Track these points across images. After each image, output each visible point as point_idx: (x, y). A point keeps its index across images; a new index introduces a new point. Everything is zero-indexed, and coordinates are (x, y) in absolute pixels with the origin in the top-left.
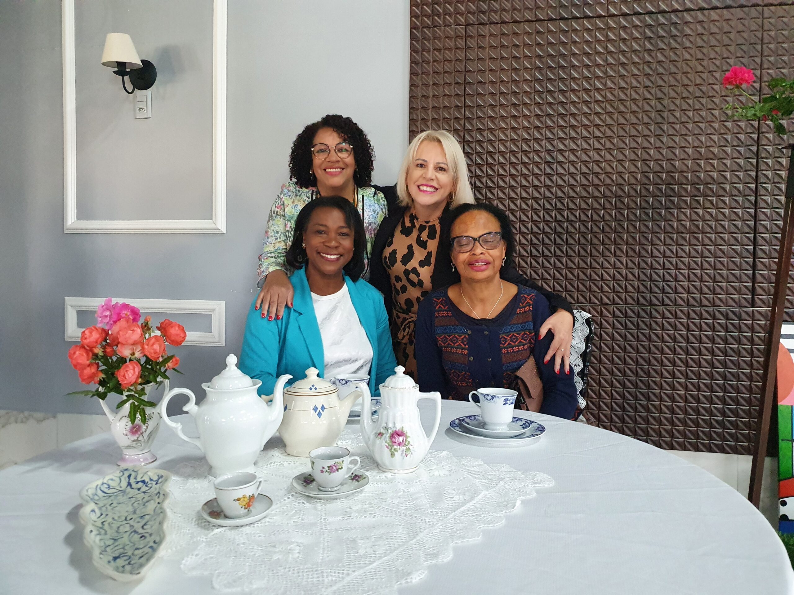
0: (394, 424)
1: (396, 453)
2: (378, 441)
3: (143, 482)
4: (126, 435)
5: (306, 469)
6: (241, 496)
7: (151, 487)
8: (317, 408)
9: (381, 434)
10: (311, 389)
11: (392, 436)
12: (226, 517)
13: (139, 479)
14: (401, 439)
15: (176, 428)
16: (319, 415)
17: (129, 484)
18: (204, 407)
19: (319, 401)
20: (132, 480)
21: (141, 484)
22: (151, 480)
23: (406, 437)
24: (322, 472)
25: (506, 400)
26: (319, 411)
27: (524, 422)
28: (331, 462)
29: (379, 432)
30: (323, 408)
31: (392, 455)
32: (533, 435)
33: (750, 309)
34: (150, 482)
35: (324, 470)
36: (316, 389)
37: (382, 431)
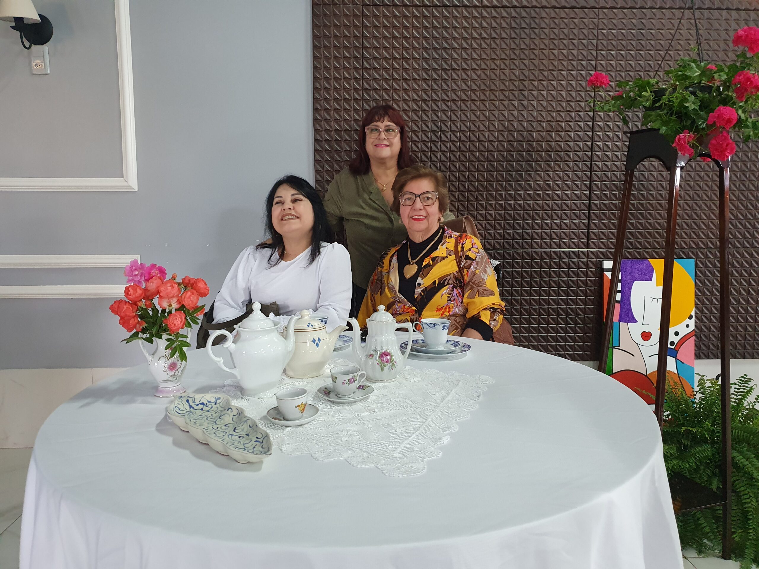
0: (382, 347)
1: (385, 368)
2: (370, 361)
3: (203, 404)
4: (166, 371)
6: (300, 404)
7: (212, 407)
8: (315, 340)
9: (371, 356)
10: (308, 326)
11: (381, 356)
12: (285, 420)
13: (197, 402)
14: (388, 357)
15: (219, 361)
16: (317, 345)
17: (190, 406)
18: (239, 344)
19: (316, 335)
20: (192, 404)
21: (201, 406)
22: (209, 402)
23: (391, 356)
24: (343, 383)
25: (444, 326)
26: (316, 342)
27: (453, 342)
28: (350, 376)
29: (369, 354)
30: (319, 340)
31: (382, 369)
32: (462, 351)
33: (585, 250)
34: (208, 404)
35: (345, 382)
36: (312, 326)
37: (372, 353)
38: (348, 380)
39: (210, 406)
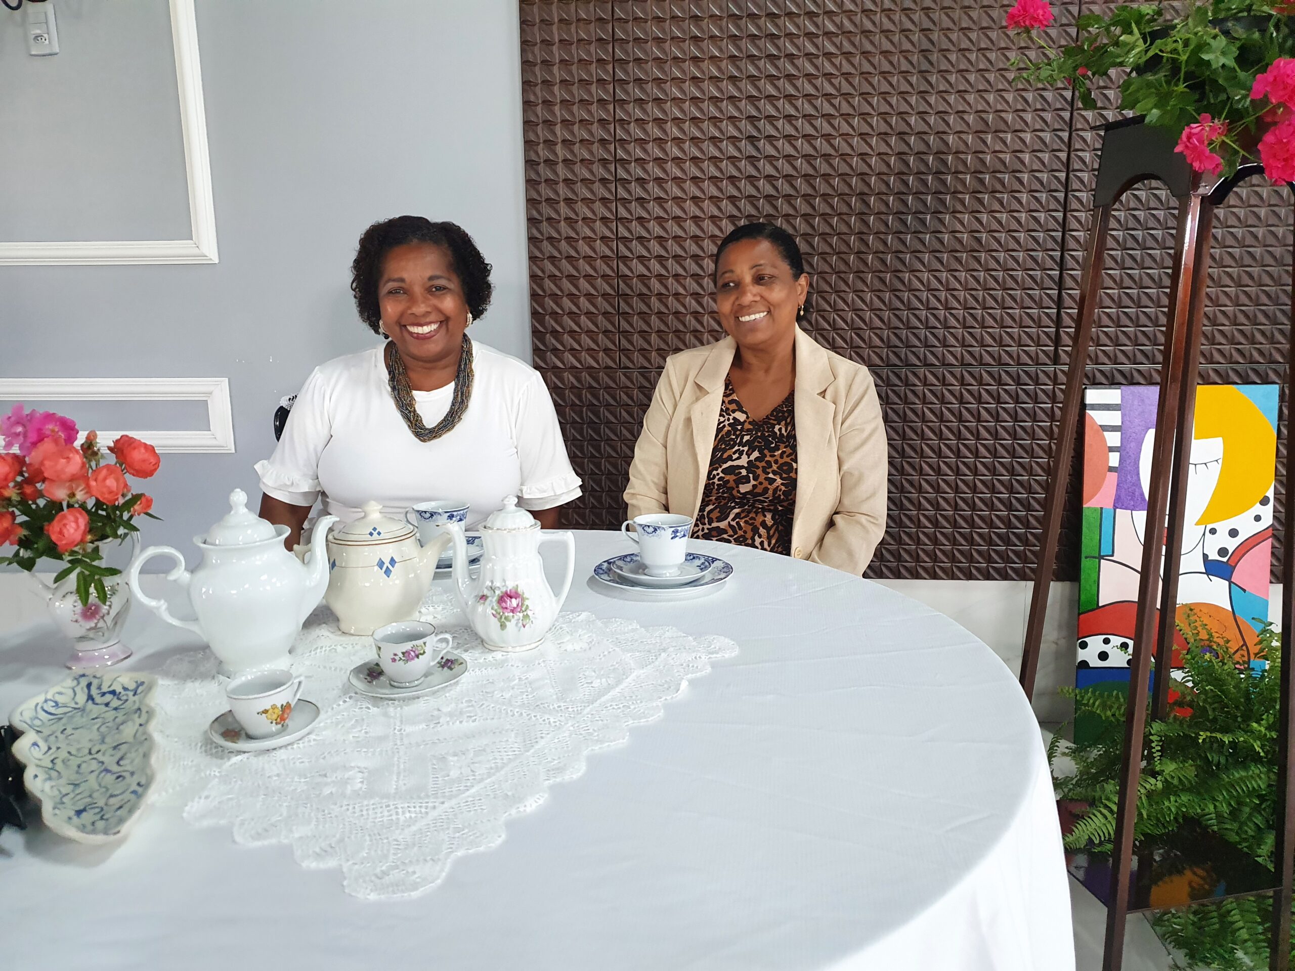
0: (504, 581)
1: (508, 623)
2: (480, 609)
3: (113, 693)
4: (76, 621)
5: (370, 656)
6: (268, 707)
7: (127, 700)
8: (383, 563)
9: (484, 597)
10: (371, 534)
11: (501, 600)
12: (250, 737)
13: (105, 689)
14: (514, 602)
15: (158, 608)
16: (388, 572)
17: (90, 698)
18: (201, 574)
19: (386, 552)
20: (94, 691)
21: (108, 697)
22: (125, 689)
23: (523, 600)
24: (394, 660)
25: (675, 532)
26: (387, 567)
27: (702, 560)
28: (407, 646)
29: (481, 594)
30: (393, 562)
31: (503, 626)
32: (714, 581)
33: (1051, 369)
34: (123, 692)
35: (397, 658)
36: (379, 534)
37: (486, 592)
38: (403, 653)
39: (125, 698)
